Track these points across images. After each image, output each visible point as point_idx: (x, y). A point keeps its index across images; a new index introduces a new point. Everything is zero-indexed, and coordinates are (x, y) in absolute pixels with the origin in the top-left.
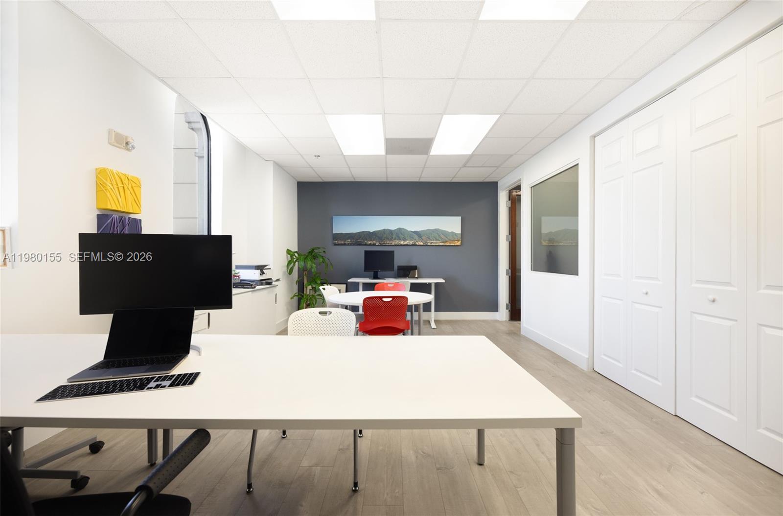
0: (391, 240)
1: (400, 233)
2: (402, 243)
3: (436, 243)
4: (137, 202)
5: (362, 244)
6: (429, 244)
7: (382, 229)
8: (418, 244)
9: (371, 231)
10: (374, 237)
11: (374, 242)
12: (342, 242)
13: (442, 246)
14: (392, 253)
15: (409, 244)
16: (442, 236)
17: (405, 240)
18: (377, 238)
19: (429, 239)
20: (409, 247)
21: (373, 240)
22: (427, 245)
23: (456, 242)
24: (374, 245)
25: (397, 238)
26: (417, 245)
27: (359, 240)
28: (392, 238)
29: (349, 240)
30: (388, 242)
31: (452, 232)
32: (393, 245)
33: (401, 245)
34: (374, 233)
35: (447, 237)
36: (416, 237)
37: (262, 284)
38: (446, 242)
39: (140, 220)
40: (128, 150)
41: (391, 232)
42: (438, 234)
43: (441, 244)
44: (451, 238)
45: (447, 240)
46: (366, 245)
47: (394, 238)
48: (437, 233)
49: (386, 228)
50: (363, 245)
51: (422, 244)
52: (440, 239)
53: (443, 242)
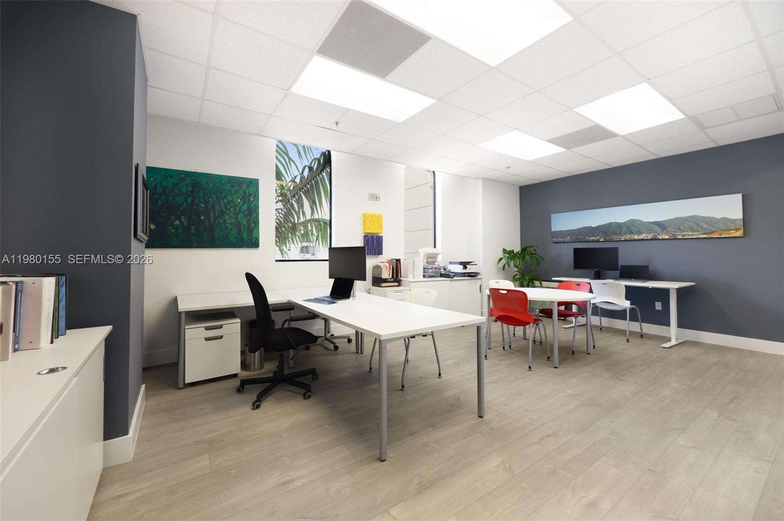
0: (620, 234)
1: (632, 226)
2: (636, 237)
3: (692, 235)
4: (380, 227)
5: (584, 240)
6: (679, 237)
7: (608, 222)
8: (660, 237)
9: (594, 226)
10: (598, 232)
11: (598, 238)
12: (561, 240)
13: (705, 238)
14: (615, 250)
15: (646, 238)
16: (702, 224)
17: (639, 233)
18: (601, 233)
19: (679, 230)
20: (646, 242)
21: (596, 236)
22: (676, 239)
23: (733, 232)
24: (598, 241)
25: (628, 232)
26: (659, 239)
27: (579, 237)
28: (621, 232)
29: (569, 237)
30: (616, 237)
31: (723, 218)
32: (622, 241)
33: (635, 240)
34: (598, 228)
35: (713, 227)
36: (657, 228)
37: (465, 276)
38: (712, 232)
39: (382, 237)
40: (377, 200)
41: (619, 225)
42: (696, 223)
43: (701, 236)
44: (722, 226)
45: (713, 229)
46: (588, 241)
47: (624, 232)
48: (694, 222)
49: (613, 221)
50: (584, 242)
51: (667, 237)
52: (699, 230)
53: (705, 234)
